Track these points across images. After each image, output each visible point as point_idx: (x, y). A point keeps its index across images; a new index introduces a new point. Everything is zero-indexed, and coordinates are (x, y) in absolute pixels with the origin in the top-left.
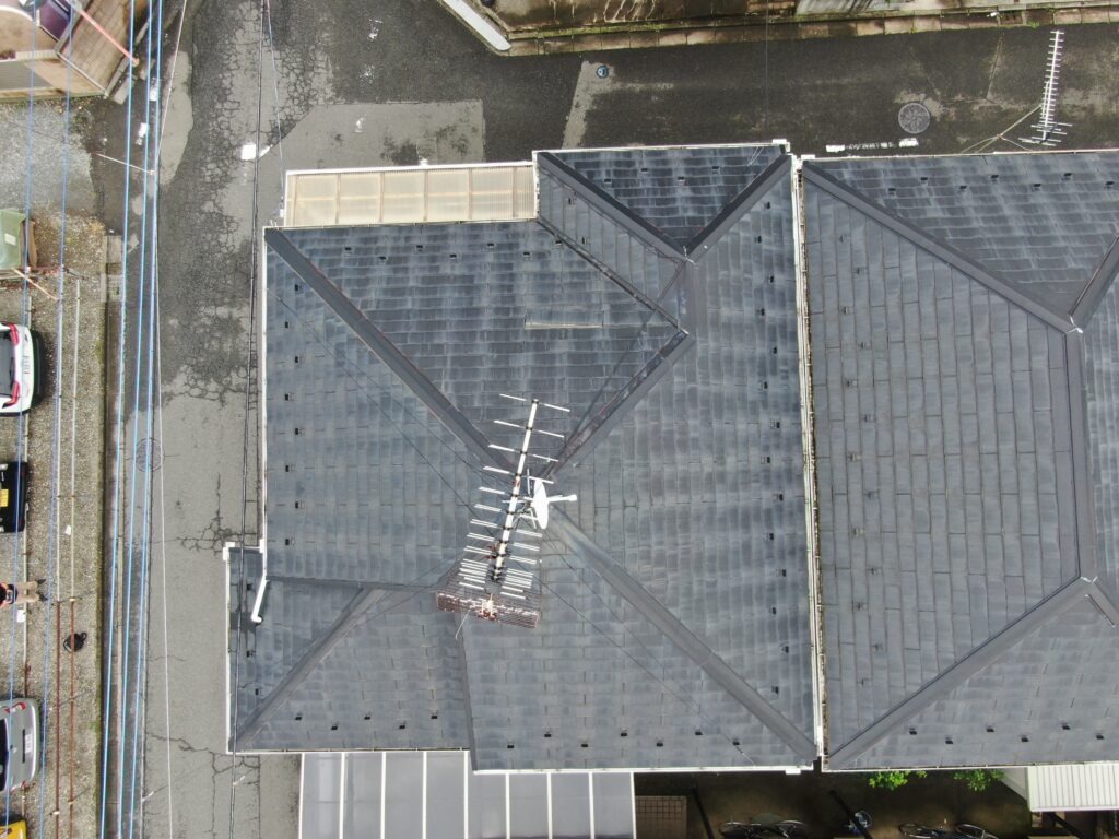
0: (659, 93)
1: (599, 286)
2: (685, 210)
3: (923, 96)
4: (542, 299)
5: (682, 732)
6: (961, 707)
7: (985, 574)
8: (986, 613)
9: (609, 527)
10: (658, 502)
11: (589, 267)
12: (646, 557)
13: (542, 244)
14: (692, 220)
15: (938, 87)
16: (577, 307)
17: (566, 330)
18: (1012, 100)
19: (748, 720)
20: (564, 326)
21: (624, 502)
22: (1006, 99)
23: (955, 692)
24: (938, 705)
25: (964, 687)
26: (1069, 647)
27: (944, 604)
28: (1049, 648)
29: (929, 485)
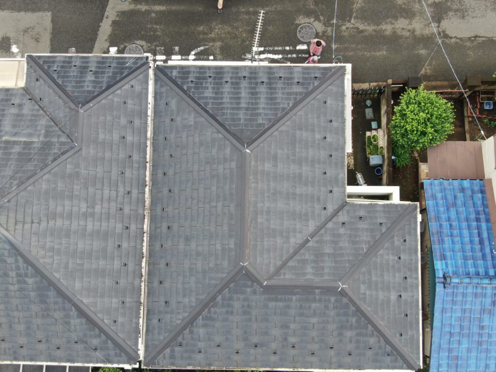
0: (156, 12)
1: (43, 122)
2: (88, 86)
3: (313, 19)
4: (14, 126)
5: (68, 342)
6: (202, 331)
8: (208, 282)
9: (23, 231)
10: (51, 223)
11: (41, 112)
12: (43, 247)
13: (23, 100)
14: (89, 92)
15: (322, 15)
16: (29, 131)
17: (21, 141)
18: (366, 24)
19: (100, 336)
20: (20, 139)
21: (32, 220)
22: (363, 23)
23: (196, 323)
24: (189, 330)
25: (200, 320)
26: (244, 300)
27: (193, 279)
28: (235, 300)
29: (191, 222)
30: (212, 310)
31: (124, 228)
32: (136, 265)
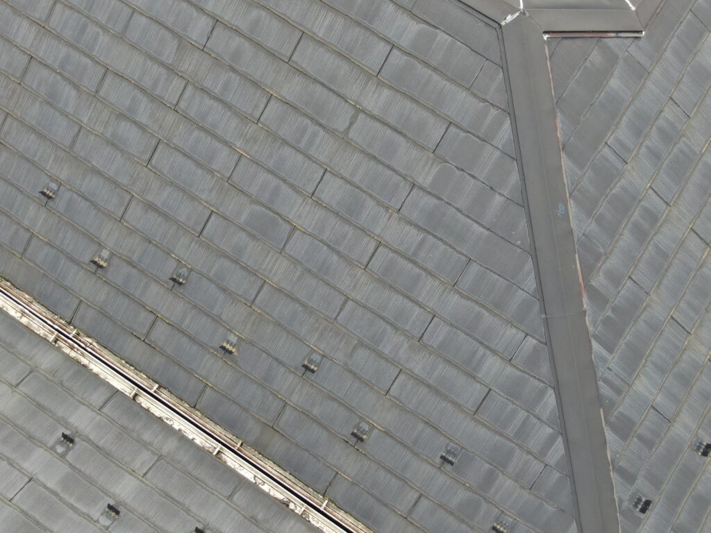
7: (414, 185)
8: (481, 229)
23: (606, 381)
24: (614, 429)
25: (604, 360)
26: (638, 132)
27: (429, 290)
28: (619, 165)
29: (211, 172)
30: (599, 281)
31: (60, 449)
32: (230, 497)
